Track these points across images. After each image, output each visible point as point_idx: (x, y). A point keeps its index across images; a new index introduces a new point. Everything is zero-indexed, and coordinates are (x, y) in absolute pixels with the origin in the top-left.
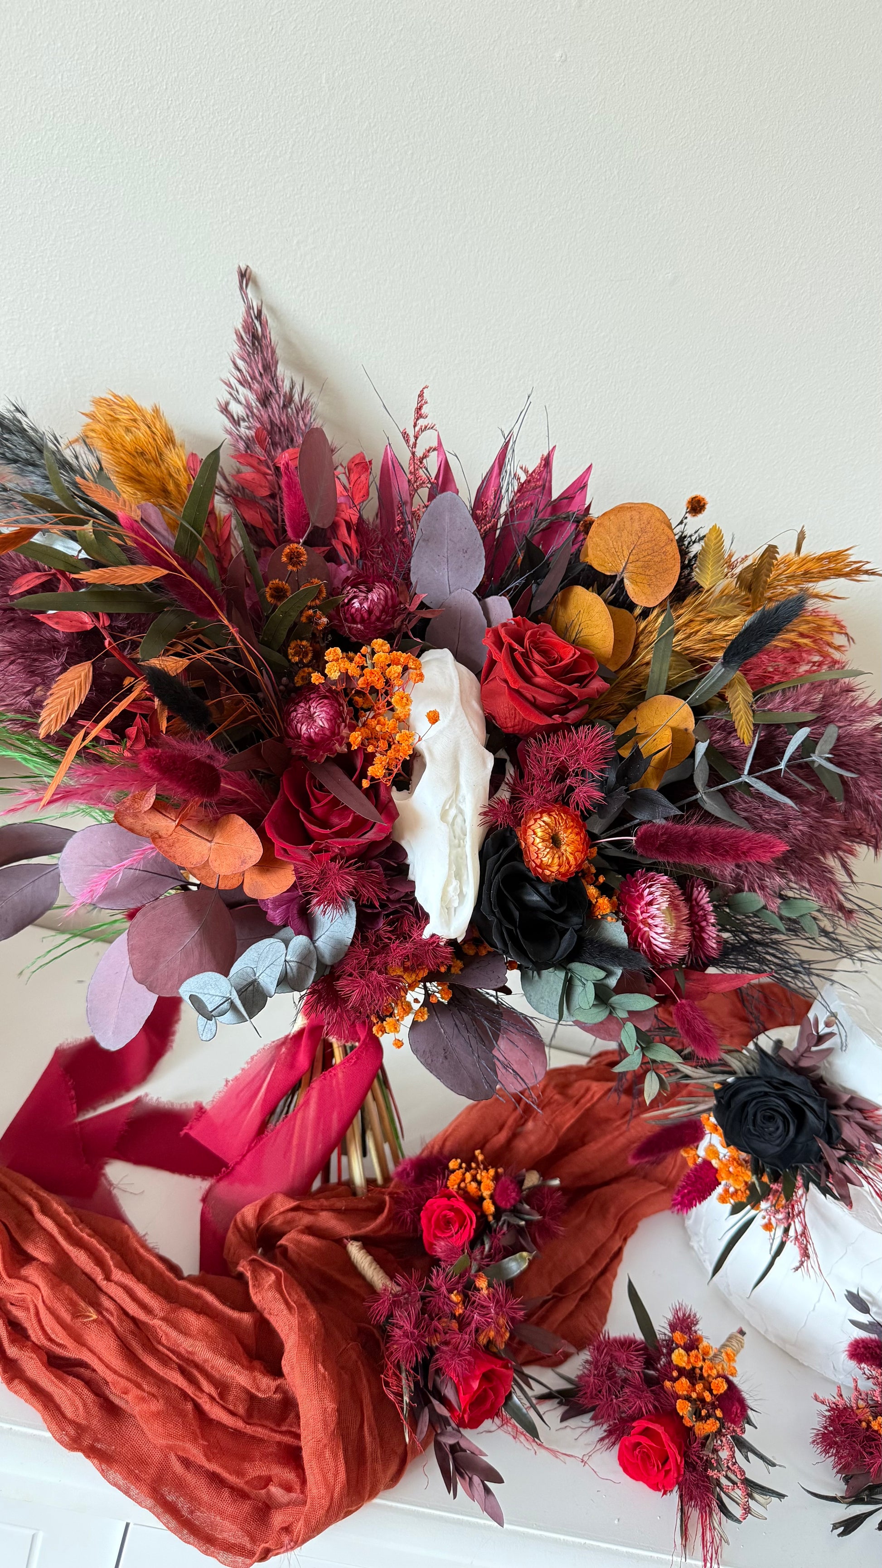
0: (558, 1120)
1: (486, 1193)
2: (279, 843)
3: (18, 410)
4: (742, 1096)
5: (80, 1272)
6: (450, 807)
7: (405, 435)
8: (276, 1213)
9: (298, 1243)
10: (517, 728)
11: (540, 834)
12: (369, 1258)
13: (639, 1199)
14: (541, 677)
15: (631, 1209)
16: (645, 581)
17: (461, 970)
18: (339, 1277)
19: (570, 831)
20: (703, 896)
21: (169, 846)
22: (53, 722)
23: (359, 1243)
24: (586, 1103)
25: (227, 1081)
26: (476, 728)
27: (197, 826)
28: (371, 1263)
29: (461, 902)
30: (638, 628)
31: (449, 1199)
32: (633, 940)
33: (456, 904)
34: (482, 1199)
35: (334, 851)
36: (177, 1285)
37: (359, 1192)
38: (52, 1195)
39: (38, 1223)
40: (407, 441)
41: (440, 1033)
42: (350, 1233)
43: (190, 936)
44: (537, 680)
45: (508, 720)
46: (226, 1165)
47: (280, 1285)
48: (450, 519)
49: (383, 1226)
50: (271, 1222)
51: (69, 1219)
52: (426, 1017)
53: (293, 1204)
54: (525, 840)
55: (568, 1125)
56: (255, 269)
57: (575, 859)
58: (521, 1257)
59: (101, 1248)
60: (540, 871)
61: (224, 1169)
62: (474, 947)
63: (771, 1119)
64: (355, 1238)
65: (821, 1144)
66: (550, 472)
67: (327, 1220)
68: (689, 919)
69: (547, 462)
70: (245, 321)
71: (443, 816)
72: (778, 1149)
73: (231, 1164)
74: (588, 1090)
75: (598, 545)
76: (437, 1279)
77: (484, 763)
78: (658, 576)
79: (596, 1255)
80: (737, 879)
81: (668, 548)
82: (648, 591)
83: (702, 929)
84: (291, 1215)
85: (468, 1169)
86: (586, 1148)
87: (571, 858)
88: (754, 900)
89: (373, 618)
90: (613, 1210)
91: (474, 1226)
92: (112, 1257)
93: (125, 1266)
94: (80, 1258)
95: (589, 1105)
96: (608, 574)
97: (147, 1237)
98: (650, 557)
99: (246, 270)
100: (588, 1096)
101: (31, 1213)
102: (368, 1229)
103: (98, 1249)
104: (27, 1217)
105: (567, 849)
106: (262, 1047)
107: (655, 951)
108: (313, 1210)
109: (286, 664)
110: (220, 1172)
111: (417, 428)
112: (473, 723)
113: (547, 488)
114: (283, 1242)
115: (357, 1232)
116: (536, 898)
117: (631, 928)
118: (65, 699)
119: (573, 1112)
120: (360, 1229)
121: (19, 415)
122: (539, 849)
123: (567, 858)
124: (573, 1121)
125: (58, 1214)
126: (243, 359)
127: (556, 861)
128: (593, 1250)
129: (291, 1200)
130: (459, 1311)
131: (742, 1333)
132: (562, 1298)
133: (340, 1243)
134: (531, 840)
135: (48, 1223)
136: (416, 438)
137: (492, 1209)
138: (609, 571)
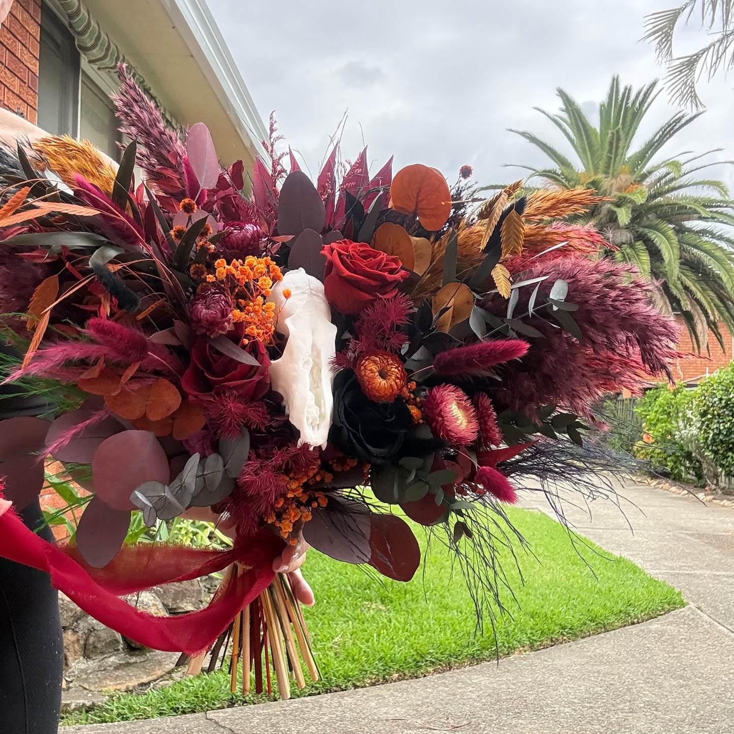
2: (191, 392)
7: (264, 143)
10: (351, 308)
33: (318, 422)
40: (267, 149)
45: (344, 304)
52: (310, 517)
54: (361, 375)
57: (397, 384)
60: (372, 394)
62: (340, 465)
66: (366, 161)
68: (477, 415)
69: (363, 157)
82: (434, 220)
83: (486, 422)
89: (245, 243)
105: (390, 379)
107: (451, 436)
109: (204, 282)
111: (272, 140)
117: (431, 421)
122: (369, 378)
123: (391, 384)
134: (363, 373)
136: (272, 146)
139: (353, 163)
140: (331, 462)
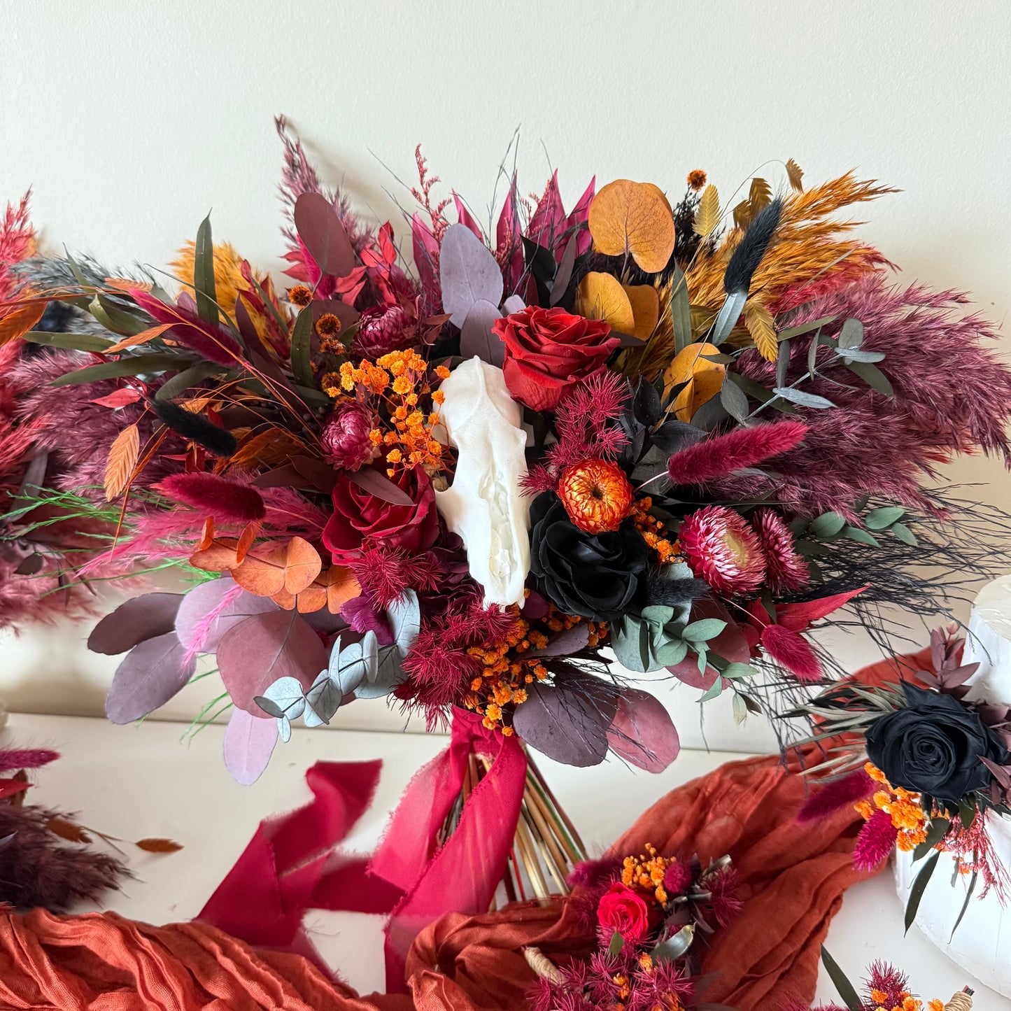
0: (739, 808)
1: (657, 882)
2: (335, 552)
3: (88, 259)
4: (893, 733)
5: (255, 1004)
6: (488, 485)
7: (415, 193)
8: (452, 931)
9: (471, 955)
10: (544, 402)
11: (575, 488)
12: (545, 960)
13: (834, 870)
14: (548, 346)
15: (826, 881)
16: (649, 248)
17: (547, 645)
18: (516, 983)
19: (607, 480)
20: (773, 523)
21: (251, 581)
22: (116, 485)
23: (536, 949)
24: (767, 787)
25: (391, 813)
26: (505, 411)
27: (271, 558)
28: (546, 965)
29: (512, 569)
30: (660, 296)
31: (620, 893)
32: (699, 574)
33: (507, 571)
34: (655, 888)
35: (380, 545)
36: (345, 1005)
37: (544, 905)
38: (235, 939)
39: (220, 966)
40: (420, 199)
41: (546, 712)
42: (526, 941)
43: (276, 654)
44: (545, 349)
45: (534, 397)
46: (402, 892)
47: (441, 991)
48: (463, 247)
49: (560, 932)
50: (449, 941)
51: (248, 957)
52: (525, 698)
53: (468, 919)
54: (565, 498)
55: (751, 811)
56: (289, 115)
57: (618, 504)
58: (685, 931)
59: (274, 979)
60: (584, 523)
61: (402, 898)
62: (558, 622)
63: (930, 749)
64: (532, 945)
65: (989, 764)
66: (558, 192)
67: (505, 932)
68: (762, 546)
69: (553, 186)
70: (286, 157)
71: (483, 493)
72: (944, 778)
73: (408, 890)
74: (767, 775)
75: (599, 231)
76: (597, 963)
77: (517, 440)
78: (657, 239)
79: (792, 931)
80: (806, 499)
81: (656, 208)
82: (654, 256)
83: (778, 554)
84: (468, 931)
85: (640, 862)
86: (775, 832)
87: (613, 505)
88: (835, 519)
89: (386, 335)
90: (806, 885)
91: (646, 915)
92: (283, 987)
93: (296, 993)
94: (254, 989)
95: (769, 789)
96: (617, 255)
97: (338, 973)
98: (643, 223)
99: (281, 118)
100: (768, 781)
101: (215, 958)
102: (544, 934)
103: (272, 981)
104: (210, 961)
105: (608, 499)
106: (414, 773)
107: (726, 580)
108: (489, 925)
109: (325, 398)
110: (399, 901)
111: (424, 185)
112: (500, 408)
113: (557, 206)
114: (460, 956)
115: (534, 939)
116: (588, 552)
117: (694, 561)
118: (121, 462)
119: (754, 798)
120: (536, 936)
121: (89, 263)
122: (577, 502)
123: (610, 507)
124: (754, 807)
125: (239, 955)
126: (288, 185)
127: (597, 510)
128: (790, 928)
129: (466, 917)
130: (624, 994)
131: (969, 991)
132: (758, 979)
133: (519, 952)
134: (568, 496)
135: (227, 963)
136: (426, 194)
137: (664, 895)
138: (617, 251)
139: (541, 197)
140: (544, 620)
